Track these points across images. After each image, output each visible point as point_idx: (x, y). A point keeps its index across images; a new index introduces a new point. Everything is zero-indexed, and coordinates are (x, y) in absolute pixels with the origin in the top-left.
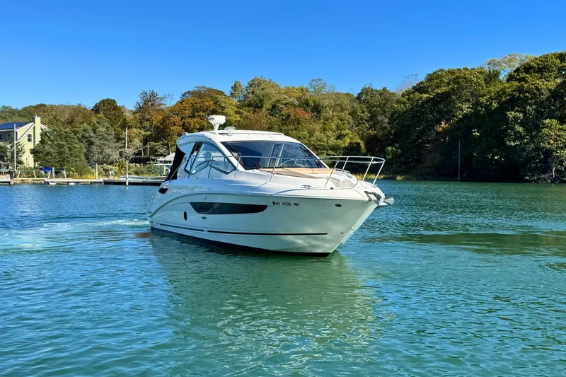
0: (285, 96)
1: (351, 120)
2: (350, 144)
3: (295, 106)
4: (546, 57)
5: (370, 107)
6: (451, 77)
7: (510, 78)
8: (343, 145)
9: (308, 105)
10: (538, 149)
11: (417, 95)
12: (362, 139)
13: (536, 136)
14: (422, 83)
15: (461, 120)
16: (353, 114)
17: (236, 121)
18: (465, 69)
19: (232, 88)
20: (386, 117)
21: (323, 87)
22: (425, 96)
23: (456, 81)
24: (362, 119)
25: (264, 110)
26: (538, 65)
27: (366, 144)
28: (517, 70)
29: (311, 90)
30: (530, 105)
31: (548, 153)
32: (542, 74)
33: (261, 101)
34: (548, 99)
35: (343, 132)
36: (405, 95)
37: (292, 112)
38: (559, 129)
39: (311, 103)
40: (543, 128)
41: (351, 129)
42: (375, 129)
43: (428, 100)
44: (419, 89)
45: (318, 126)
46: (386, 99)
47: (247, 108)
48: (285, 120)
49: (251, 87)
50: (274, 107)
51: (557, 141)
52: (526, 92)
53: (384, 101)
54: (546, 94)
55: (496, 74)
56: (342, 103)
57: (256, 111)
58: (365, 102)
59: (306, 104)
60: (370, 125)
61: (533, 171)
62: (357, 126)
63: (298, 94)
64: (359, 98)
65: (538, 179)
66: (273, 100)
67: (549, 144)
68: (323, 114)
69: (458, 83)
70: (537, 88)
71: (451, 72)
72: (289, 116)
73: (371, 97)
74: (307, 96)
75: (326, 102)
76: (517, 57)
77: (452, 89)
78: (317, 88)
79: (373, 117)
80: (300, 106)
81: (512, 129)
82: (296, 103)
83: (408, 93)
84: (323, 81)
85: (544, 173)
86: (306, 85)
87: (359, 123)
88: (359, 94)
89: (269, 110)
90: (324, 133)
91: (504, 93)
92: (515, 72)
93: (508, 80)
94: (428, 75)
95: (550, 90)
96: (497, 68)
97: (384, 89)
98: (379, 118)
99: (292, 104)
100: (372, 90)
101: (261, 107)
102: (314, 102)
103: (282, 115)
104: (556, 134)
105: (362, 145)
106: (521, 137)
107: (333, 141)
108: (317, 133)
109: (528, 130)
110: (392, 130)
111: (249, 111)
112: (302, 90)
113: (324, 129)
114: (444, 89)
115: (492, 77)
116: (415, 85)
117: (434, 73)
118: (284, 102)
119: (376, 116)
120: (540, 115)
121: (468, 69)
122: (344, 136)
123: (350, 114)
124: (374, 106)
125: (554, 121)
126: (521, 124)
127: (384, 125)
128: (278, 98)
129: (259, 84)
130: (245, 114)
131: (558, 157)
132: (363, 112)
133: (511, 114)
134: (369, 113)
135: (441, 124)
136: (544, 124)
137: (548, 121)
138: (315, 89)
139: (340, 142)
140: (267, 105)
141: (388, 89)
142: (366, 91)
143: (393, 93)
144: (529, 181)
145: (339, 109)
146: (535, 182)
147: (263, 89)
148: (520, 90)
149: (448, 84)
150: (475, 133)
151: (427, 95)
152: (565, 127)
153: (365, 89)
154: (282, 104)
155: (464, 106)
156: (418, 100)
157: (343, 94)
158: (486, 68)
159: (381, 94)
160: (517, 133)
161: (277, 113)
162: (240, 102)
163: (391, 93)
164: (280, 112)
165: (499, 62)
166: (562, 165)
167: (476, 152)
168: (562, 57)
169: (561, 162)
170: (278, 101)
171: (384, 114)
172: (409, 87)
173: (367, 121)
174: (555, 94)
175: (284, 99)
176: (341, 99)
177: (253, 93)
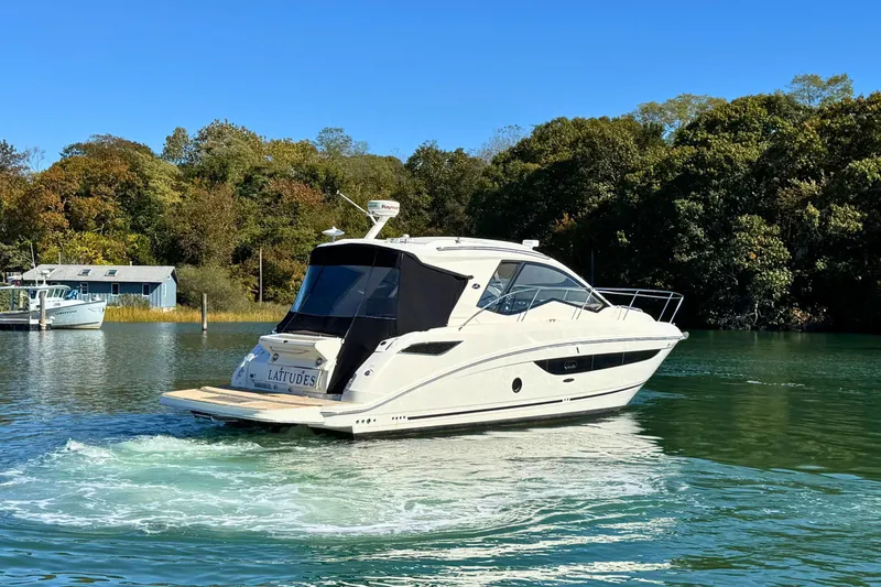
0: (270, 159)
3: (290, 179)
4: (743, 103)
5: (432, 184)
6: (579, 134)
7: (681, 139)
9: (315, 177)
10: (728, 268)
11: (518, 165)
13: (726, 245)
14: (526, 141)
15: (595, 213)
16: (400, 195)
17: (173, 205)
18: (604, 119)
19: (168, 138)
20: (461, 203)
21: (344, 145)
22: (533, 167)
23: (588, 141)
24: (416, 206)
25: (229, 184)
26: (730, 117)
28: (693, 126)
29: (319, 148)
30: (716, 188)
31: (747, 276)
32: (736, 134)
33: (224, 167)
34: (747, 176)
36: (499, 162)
37: (283, 189)
38: (766, 234)
39: (321, 173)
40: (737, 231)
42: (441, 226)
43: (539, 174)
44: (522, 152)
45: (333, 218)
46: (461, 170)
47: (197, 181)
48: (269, 204)
49: (204, 139)
50: (248, 180)
51: (761, 255)
52: (711, 165)
53: (459, 175)
54: (744, 168)
55: (657, 131)
56: (379, 174)
57: (212, 186)
58: (424, 174)
59: (310, 176)
60: (432, 217)
61: (722, 308)
62: (407, 218)
63: (296, 157)
64: (410, 165)
65: (729, 322)
66: (248, 167)
67: (748, 259)
69: (592, 145)
70: (728, 158)
71: (578, 124)
72: (280, 196)
73: (435, 165)
74: (313, 160)
75: (349, 173)
76: (693, 101)
77: (583, 155)
78: (333, 145)
79: (437, 204)
80: (297, 178)
81: (685, 231)
82: (292, 172)
84: (345, 133)
85: (740, 312)
86: (313, 139)
87: (412, 214)
88: (413, 159)
89: (237, 185)
91: (672, 166)
92: (690, 127)
93: (677, 144)
94: (538, 128)
95: (749, 162)
96: (657, 120)
97: (459, 152)
98: (449, 205)
99: (284, 175)
100: (437, 152)
101: (224, 178)
102: (327, 172)
103: (264, 195)
104: (760, 243)
106: (700, 247)
109: (712, 235)
111: (200, 186)
112: (304, 149)
114: (566, 155)
115: (649, 136)
116: (514, 145)
117: (547, 126)
118: (267, 171)
119: (443, 201)
120: (732, 209)
121: (608, 120)
123: (393, 196)
124: (440, 182)
125: (757, 219)
126: (702, 223)
127: (457, 218)
128: (257, 162)
129: (221, 134)
130: (192, 190)
131: (764, 283)
132: (419, 193)
133: (682, 204)
134: (430, 195)
135: (563, 217)
136: (738, 224)
137: (744, 219)
138: (328, 147)
140: (235, 175)
141: (464, 152)
142: (426, 154)
143: (475, 160)
144: (716, 327)
146: (725, 328)
147: (228, 144)
148: (699, 161)
149: (573, 145)
150: (621, 237)
151: (537, 166)
152: (776, 229)
153: (423, 149)
154: (264, 175)
155: (602, 187)
156: (522, 172)
157: (380, 157)
158: (638, 119)
159: (452, 161)
160: (693, 238)
161: (254, 192)
162: (182, 166)
163: (471, 159)
164: (260, 190)
165: (660, 109)
166: (771, 298)
167: (624, 272)
168: (770, 104)
169: (769, 294)
170: (258, 169)
171: (458, 196)
172: (504, 149)
173: (426, 209)
174: (759, 170)
175: (269, 164)
176: (377, 167)
177: (209, 151)
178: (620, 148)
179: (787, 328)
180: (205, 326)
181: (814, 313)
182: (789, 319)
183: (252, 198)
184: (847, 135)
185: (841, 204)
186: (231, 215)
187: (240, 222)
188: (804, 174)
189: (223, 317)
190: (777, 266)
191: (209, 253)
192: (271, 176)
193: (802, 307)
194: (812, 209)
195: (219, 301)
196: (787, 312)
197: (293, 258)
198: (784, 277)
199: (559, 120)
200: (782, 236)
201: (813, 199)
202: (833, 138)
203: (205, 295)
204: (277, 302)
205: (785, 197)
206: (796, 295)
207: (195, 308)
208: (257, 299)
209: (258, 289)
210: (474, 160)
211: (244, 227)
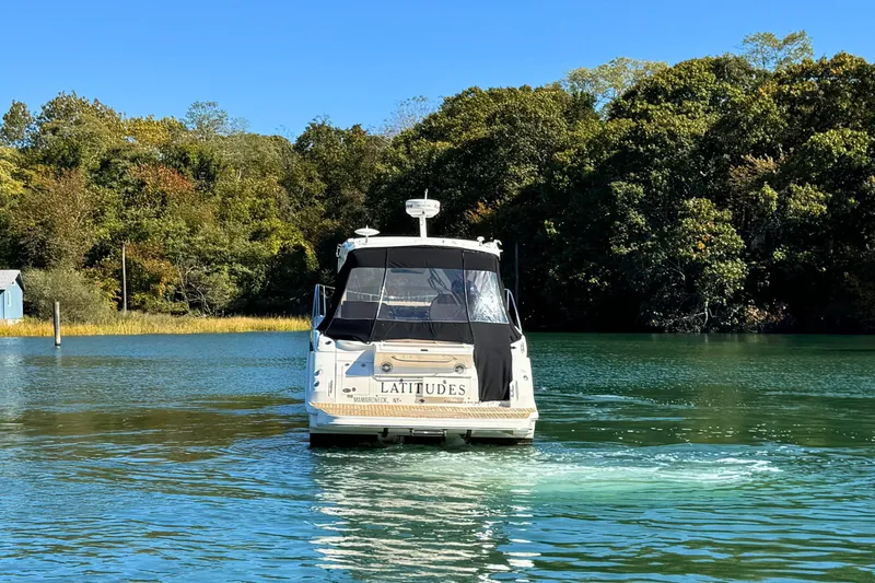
0: (131, 140)
1: (284, 195)
2: (283, 249)
3: (156, 164)
4: (688, 67)
5: (325, 168)
6: (496, 107)
7: (617, 111)
8: (266, 254)
9: (186, 162)
10: (673, 261)
11: (425, 146)
12: (307, 238)
13: (670, 233)
14: (434, 117)
15: (516, 200)
16: (289, 183)
17: (15, 197)
18: (526, 89)
19: (5, 118)
20: (360, 189)
21: (219, 122)
22: (443, 146)
23: (507, 115)
24: (308, 195)
25: (82, 169)
26: (673, 84)
27: (319, 250)
28: (630, 95)
29: (190, 127)
30: (658, 168)
31: (695, 269)
32: (680, 104)
33: (75, 150)
34: (693, 154)
35: (265, 223)
36: (399, 144)
37: (149, 175)
38: (716, 220)
39: (193, 157)
40: (683, 216)
41: (283, 216)
42: (337, 218)
43: (450, 153)
44: (429, 131)
45: (208, 210)
46: (360, 151)
47: (41, 167)
48: (133, 194)
49: (50, 116)
50: (105, 164)
51: (712, 244)
52: (651, 141)
53: (356, 155)
54: (690, 145)
55: (587, 103)
56: (264, 156)
57: (61, 174)
58: (313, 155)
59: (180, 160)
60: (327, 207)
61: (667, 308)
62: (297, 209)
63: (162, 137)
64: (300, 146)
65: (675, 324)
66: (104, 149)
67: (696, 250)
68: (221, 183)
69: (511, 121)
70: (673, 136)
71: (495, 96)
72: (144, 184)
73: (328, 146)
74: (182, 140)
75: (227, 155)
76: (629, 66)
77: (500, 133)
78: (205, 122)
79: (332, 191)
80: (166, 162)
81: (623, 218)
82: (159, 155)
83: (407, 140)
84: (219, 108)
85: (687, 311)
87: (303, 205)
88: (303, 141)
89: (92, 171)
90: (224, 226)
91: (607, 143)
92: (626, 97)
93: (612, 117)
94: (447, 101)
95: (694, 136)
96: (589, 89)
98: (347, 192)
99: (148, 158)
100: (329, 129)
101: (76, 164)
102: (200, 155)
103: (126, 183)
104: (710, 231)
105: (310, 252)
106: (641, 237)
107: (242, 245)
108: (208, 226)
109: (654, 222)
111: (46, 174)
112: (171, 128)
113: (223, 217)
114: (482, 132)
115: (579, 107)
116: (421, 122)
117: (459, 97)
118: (128, 155)
119: (339, 188)
120: (678, 190)
121: (529, 89)
122: (268, 234)
123: (281, 183)
124: (335, 166)
125: (705, 203)
126: (642, 208)
127: (358, 208)
128: (114, 144)
129: (68, 111)
130: (37, 179)
131: (714, 277)
132: (310, 179)
133: (620, 187)
134: (324, 179)
135: (478, 207)
136: (685, 209)
137: (691, 203)
138: (200, 123)
139: (258, 245)
140: (90, 159)
141: (363, 128)
142: (317, 132)
143: (376, 139)
144: (660, 330)
145: (256, 170)
146: (670, 331)
147: (78, 123)
148: (637, 136)
149: (490, 121)
150: (549, 227)
151: (448, 145)
152: (727, 214)
153: (314, 127)
154: (125, 158)
155: (523, 171)
156: (431, 153)
157: (264, 137)
158: (567, 88)
159: (349, 141)
160: (631, 226)
161: (114, 179)
162: (23, 151)
163: (371, 138)
164: (121, 176)
165: (592, 76)
166: (724, 296)
167: (553, 267)
168: (718, 67)
169: (721, 289)
170: (116, 152)
171: (356, 183)
172: (409, 126)
174: (707, 146)
175: (131, 147)
176: (260, 149)
177: (54, 131)
178: (545, 122)
179: (741, 330)
180: (59, 341)
181: (773, 311)
182: (744, 319)
183: (111, 187)
184: (809, 103)
185: (801, 183)
186: (86, 208)
187: (97, 217)
188: (760, 150)
189: (79, 329)
190: (730, 256)
191: (60, 254)
192: (133, 160)
193: (759, 305)
194: (768, 190)
195: (75, 311)
196: (741, 310)
197: (162, 257)
198: (736, 270)
199: (471, 91)
200: (735, 222)
201: (770, 178)
202: (792, 107)
203: (58, 304)
204: (145, 311)
205: (738, 176)
206: (752, 289)
207: (46, 319)
208: (120, 307)
209: (121, 295)
210: (374, 139)
211: (102, 221)
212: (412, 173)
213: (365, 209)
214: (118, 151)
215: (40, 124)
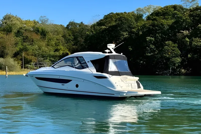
0: (25, 25)
1: (64, 41)
2: (63, 54)
3: (31, 32)
4: (167, 7)
5: (74, 33)
6: (117, 17)
7: (148, 18)
8: (59, 55)
9: (38, 31)
10: (162, 57)
12: (69, 51)
13: (161, 50)
14: (101, 20)
16: (64, 36)
20: (82, 38)
21: (47, 21)
22: (103, 27)
23: (120, 19)
24: (69, 40)
25: (13, 33)
26: (163, 11)
28: (152, 14)
29: (40, 22)
30: (159, 33)
31: (168, 59)
32: (164, 16)
33: (11, 28)
34: (168, 30)
35: (58, 47)
36: (92, 27)
37: (29, 35)
38: (174, 47)
39: (40, 30)
40: (165, 46)
41: (63, 45)
42: (77, 46)
43: (105, 29)
44: (100, 23)
46: (83, 28)
47: (2, 32)
48: (25, 39)
49: (5, 19)
50: (18, 31)
51: (172, 53)
52: (156, 26)
53: (82, 30)
54: (166, 27)
55: (141, 16)
56: (58, 30)
57: (7, 34)
58: (71, 30)
60: (74, 43)
61: (160, 69)
63: (33, 25)
64: (67, 27)
65: (163, 73)
66: (18, 27)
67: (168, 55)
68: (47, 36)
69: (122, 21)
70: (162, 24)
71: (118, 14)
72: (28, 37)
73: (74, 27)
74: (38, 26)
75: (48, 30)
76: (152, 7)
77: (118, 24)
78: (43, 21)
79: (75, 39)
80: (34, 31)
81: (149, 47)
82: (32, 30)
83: (94, 26)
84: (46, 17)
85: (166, 70)
87: (68, 42)
88: (68, 25)
89: (15, 33)
91: (145, 27)
92: (151, 15)
93: (147, 20)
94: (105, 16)
95: (169, 25)
96: (141, 13)
97: (82, 23)
98: (79, 39)
99: (29, 30)
100: (75, 23)
101: (11, 31)
102: (42, 29)
103: (23, 36)
104: (172, 49)
106: (154, 51)
107: (52, 53)
108: (43, 48)
109: (157, 47)
110: (86, 46)
111: (4, 34)
112: (35, 22)
113: (48, 45)
114: (114, 24)
115: (139, 17)
116: (98, 21)
117: (108, 15)
119: (77, 38)
120: (164, 40)
121: (126, 13)
122: (59, 50)
123: (62, 36)
124: (76, 32)
125: (170, 42)
126: (154, 44)
128: (21, 26)
129: (9, 18)
131: (173, 62)
132: (70, 36)
133: (148, 38)
134: (74, 36)
136: (165, 43)
137: (167, 42)
139: (57, 53)
140: (15, 30)
141: (83, 23)
142: (71, 24)
144: (158, 75)
145: (56, 33)
146: (161, 75)
147: (12, 21)
148: (153, 25)
149: (116, 21)
150: (130, 48)
151: (105, 27)
152: (176, 45)
153: (71, 22)
154: (23, 30)
155: (125, 33)
156: (100, 29)
157: (58, 25)
158: (136, 12)
159: (80, 26)
160: (151, 49)
163: (85, 25)
165: (142, 9)
166: (175, 66)
168: (175, 7)
169: (175, 64)
170: (21, 28)
172: (95, 22)
173: (71, 40)
174: (171, 27)
175: (25, 27)
176: (57, 28)
177: (6, 23)
179: (180, 74)
180: (7, 76)
181: (188, 70)
182: (180, 72)
183: (20, 37)
184: (198, 17)
185: (195, 38)
186: (13, 42)
187: (16, 44)
188: (185, 29)
189: (12, 73)
190: (177, 56)
191: (7, 54)
193: (184, 69)
194: (187, 39)
195: (11, 69)
196: (180, 70)
197: (32, 55)
198: (179, 60)
199: (112, 13)
200: (178, 47)
201: (187, 36)
202: (194, 18)
203: (7, 67)
204: (28, 68)
205: (179, 35)
206: (182, 65)
207: (4, 71)
208: (22, 68)
209: (22, 65)
210: (87, 26)
211: (18, 46)
212: (95, 34)
213: (83, 43)
214: (22, 28)
215: (2, 21)
